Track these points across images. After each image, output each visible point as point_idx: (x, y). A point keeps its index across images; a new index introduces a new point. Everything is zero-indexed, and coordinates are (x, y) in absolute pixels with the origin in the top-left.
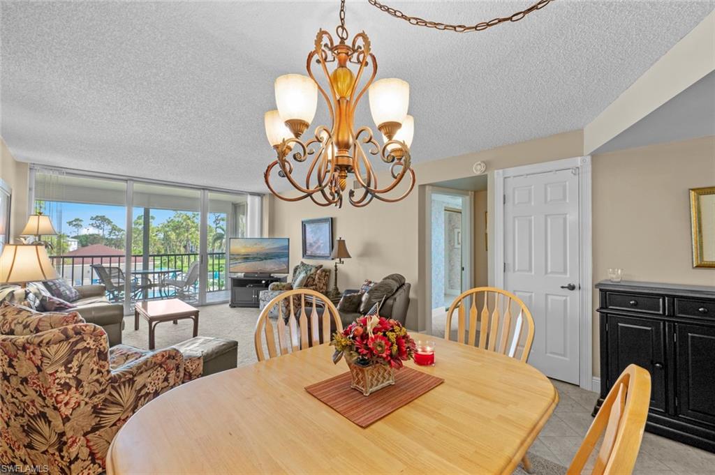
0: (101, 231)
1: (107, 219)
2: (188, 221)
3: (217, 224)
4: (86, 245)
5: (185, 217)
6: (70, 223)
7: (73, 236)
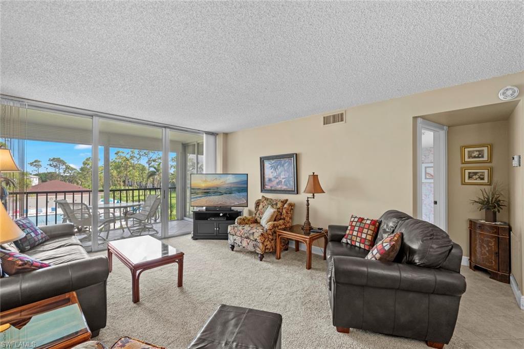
0: (57, 170)
1: (62, 160)
2: (128, 162)
3: (149, 164)
4: (46, 181)
5: (125, 159)
6: (31, 164)
7: (34, 174)
